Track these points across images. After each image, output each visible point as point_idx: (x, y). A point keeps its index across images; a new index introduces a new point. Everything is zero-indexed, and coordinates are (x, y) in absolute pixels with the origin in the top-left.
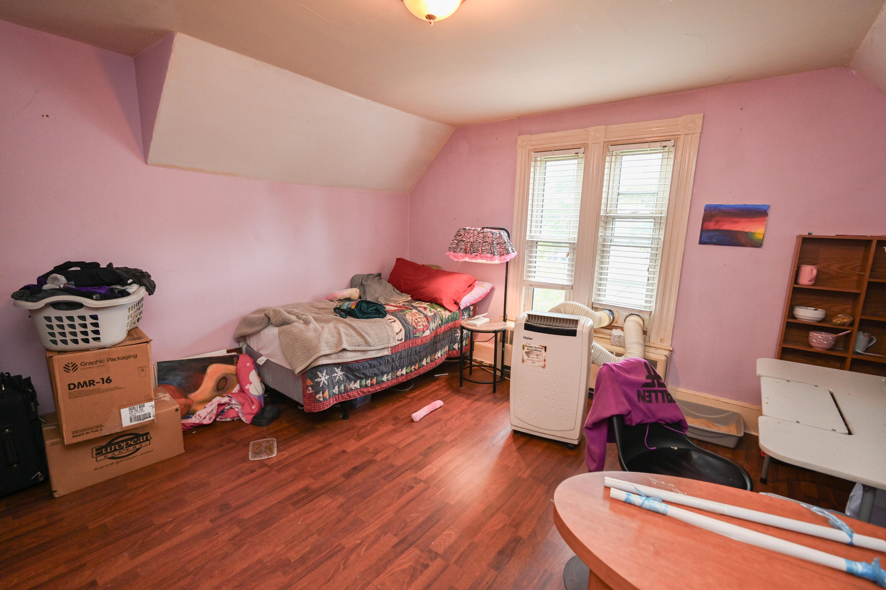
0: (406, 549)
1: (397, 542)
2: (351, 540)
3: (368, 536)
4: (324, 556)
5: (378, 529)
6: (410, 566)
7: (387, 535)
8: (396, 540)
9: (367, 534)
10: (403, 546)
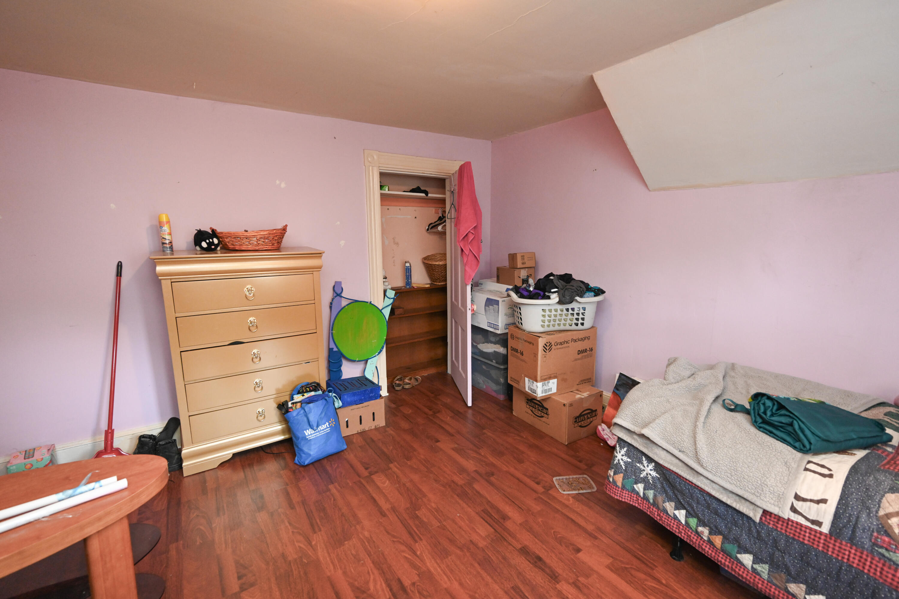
0: (391, 590)
1: (404, 583)
2: (422, 547)
3: (422, 561)
4: (413, 529)
5: (428, 569)
6: (370, 589)
7: (417, 576)
8: (407, 582)
9: (425, 560)
10: (396, 588)
